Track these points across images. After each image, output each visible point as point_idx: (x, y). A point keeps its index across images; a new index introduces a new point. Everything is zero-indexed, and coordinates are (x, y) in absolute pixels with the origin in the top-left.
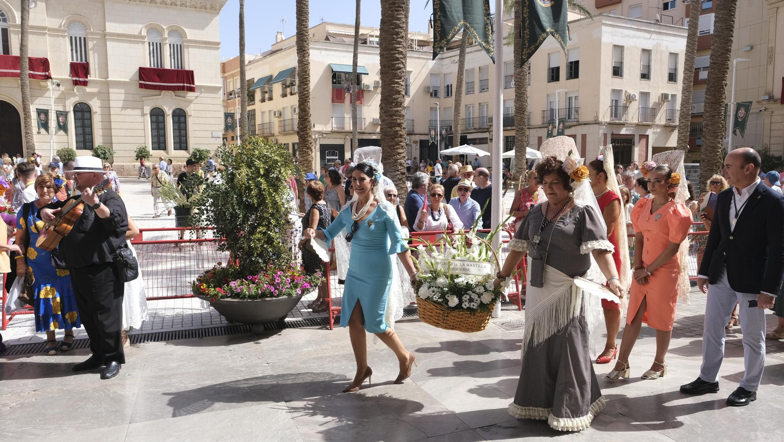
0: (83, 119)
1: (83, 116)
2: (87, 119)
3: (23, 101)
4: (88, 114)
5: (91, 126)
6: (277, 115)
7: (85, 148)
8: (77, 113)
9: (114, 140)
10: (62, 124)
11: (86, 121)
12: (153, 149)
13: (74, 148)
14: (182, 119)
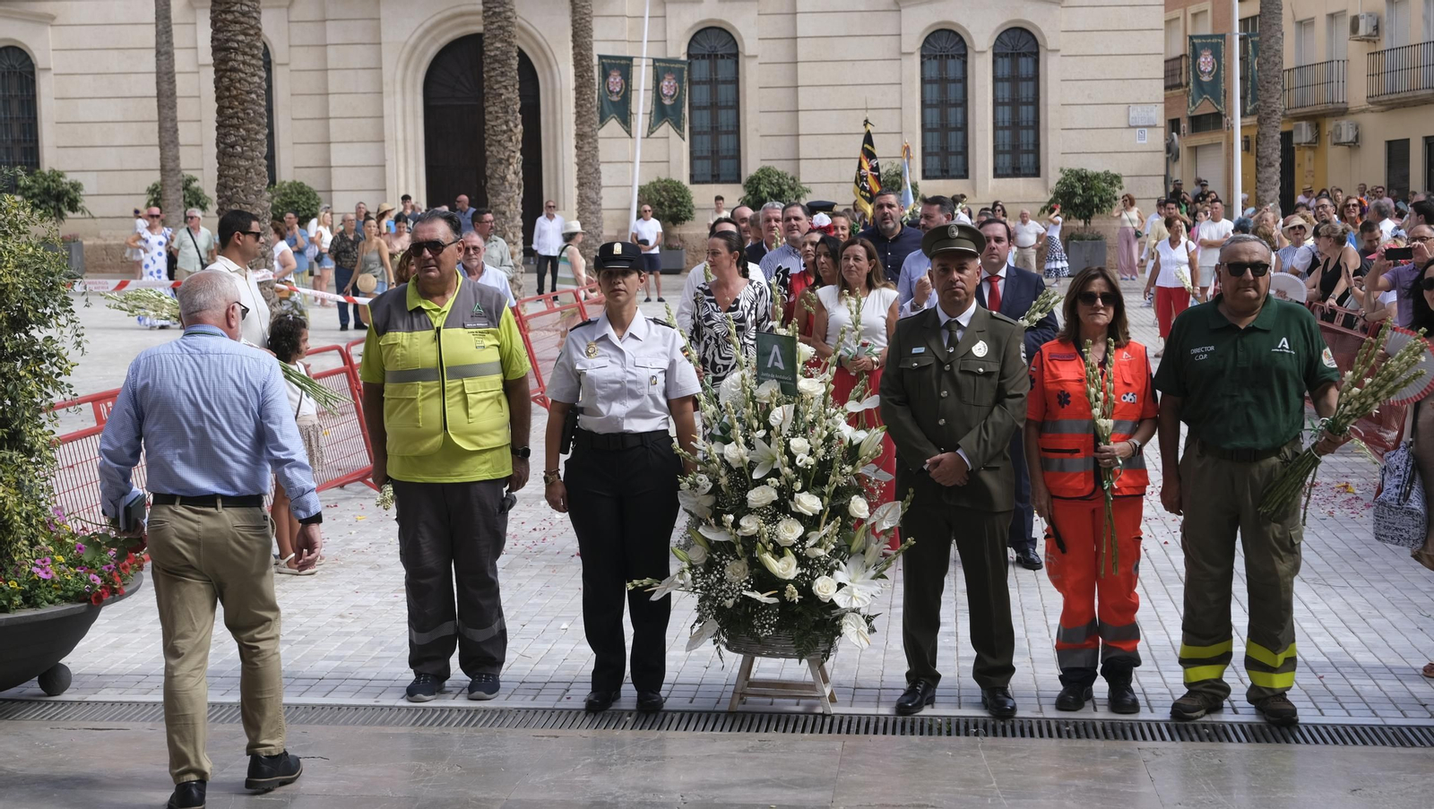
0: (713, 82)
1: (714, 69)
2: (725, 82)
3: (575, 36)
4: (730, 63)
5: (736, 106)
6: (1362, 31)
7: (716, 179)
8: (695, 62)
9: (806, 148)
10: (667, 102)
11: (722, 88)
12: (925, 177)
13: (686, 181)
14: (1025, 65)
